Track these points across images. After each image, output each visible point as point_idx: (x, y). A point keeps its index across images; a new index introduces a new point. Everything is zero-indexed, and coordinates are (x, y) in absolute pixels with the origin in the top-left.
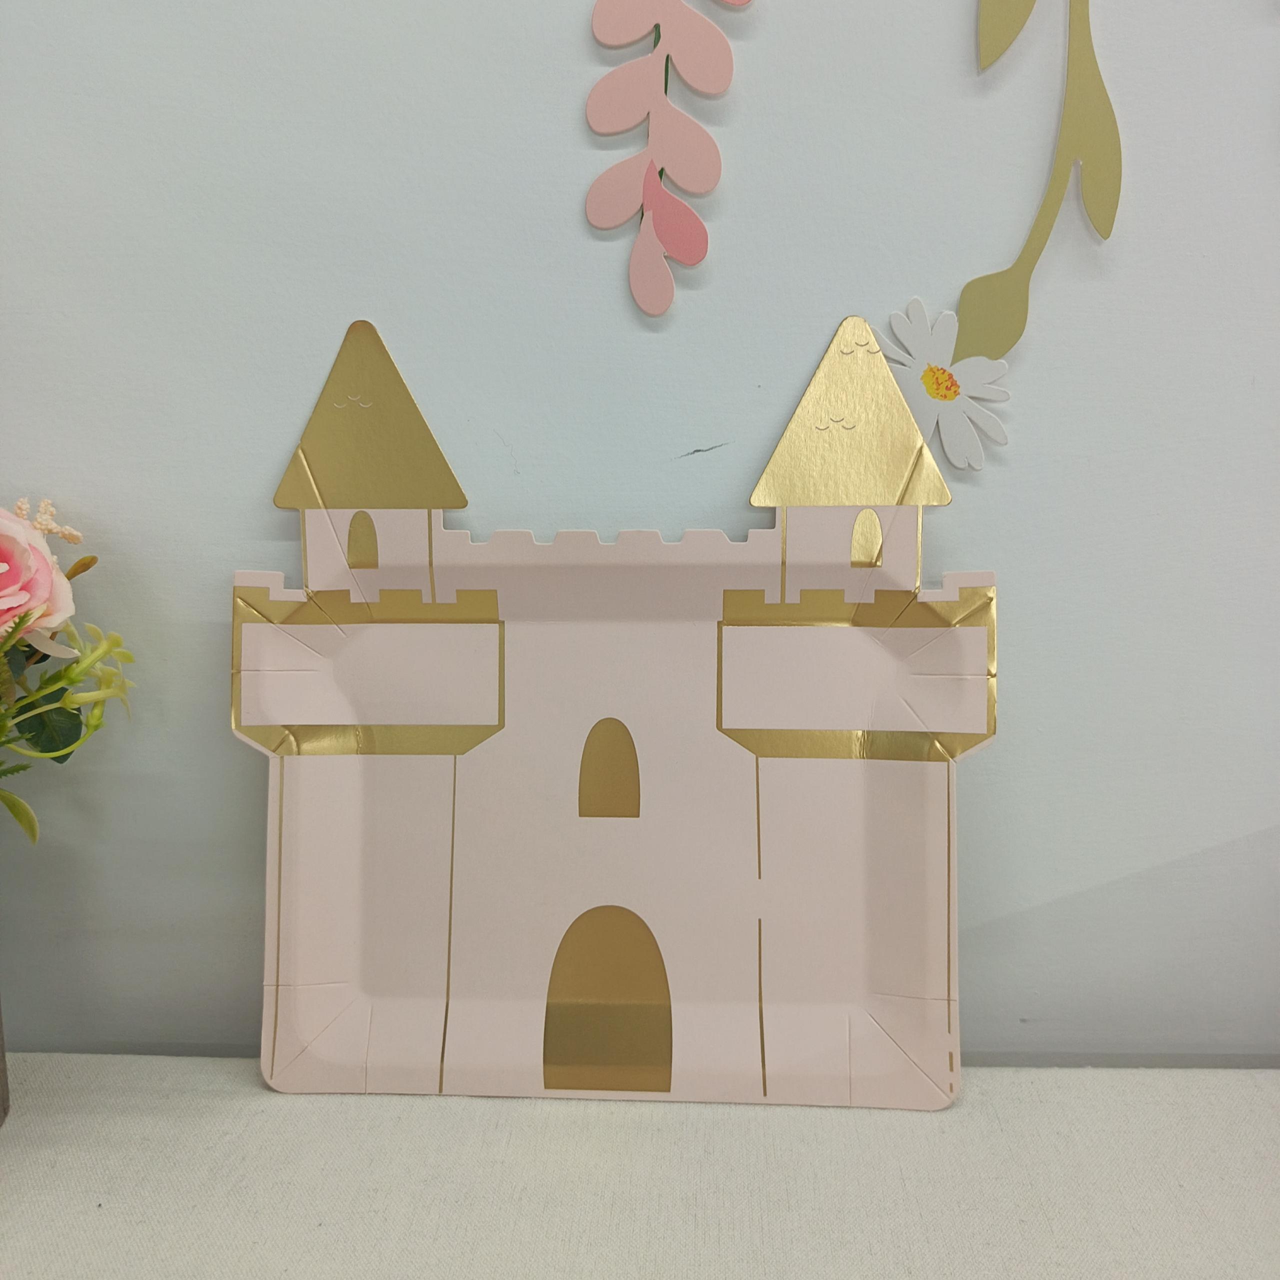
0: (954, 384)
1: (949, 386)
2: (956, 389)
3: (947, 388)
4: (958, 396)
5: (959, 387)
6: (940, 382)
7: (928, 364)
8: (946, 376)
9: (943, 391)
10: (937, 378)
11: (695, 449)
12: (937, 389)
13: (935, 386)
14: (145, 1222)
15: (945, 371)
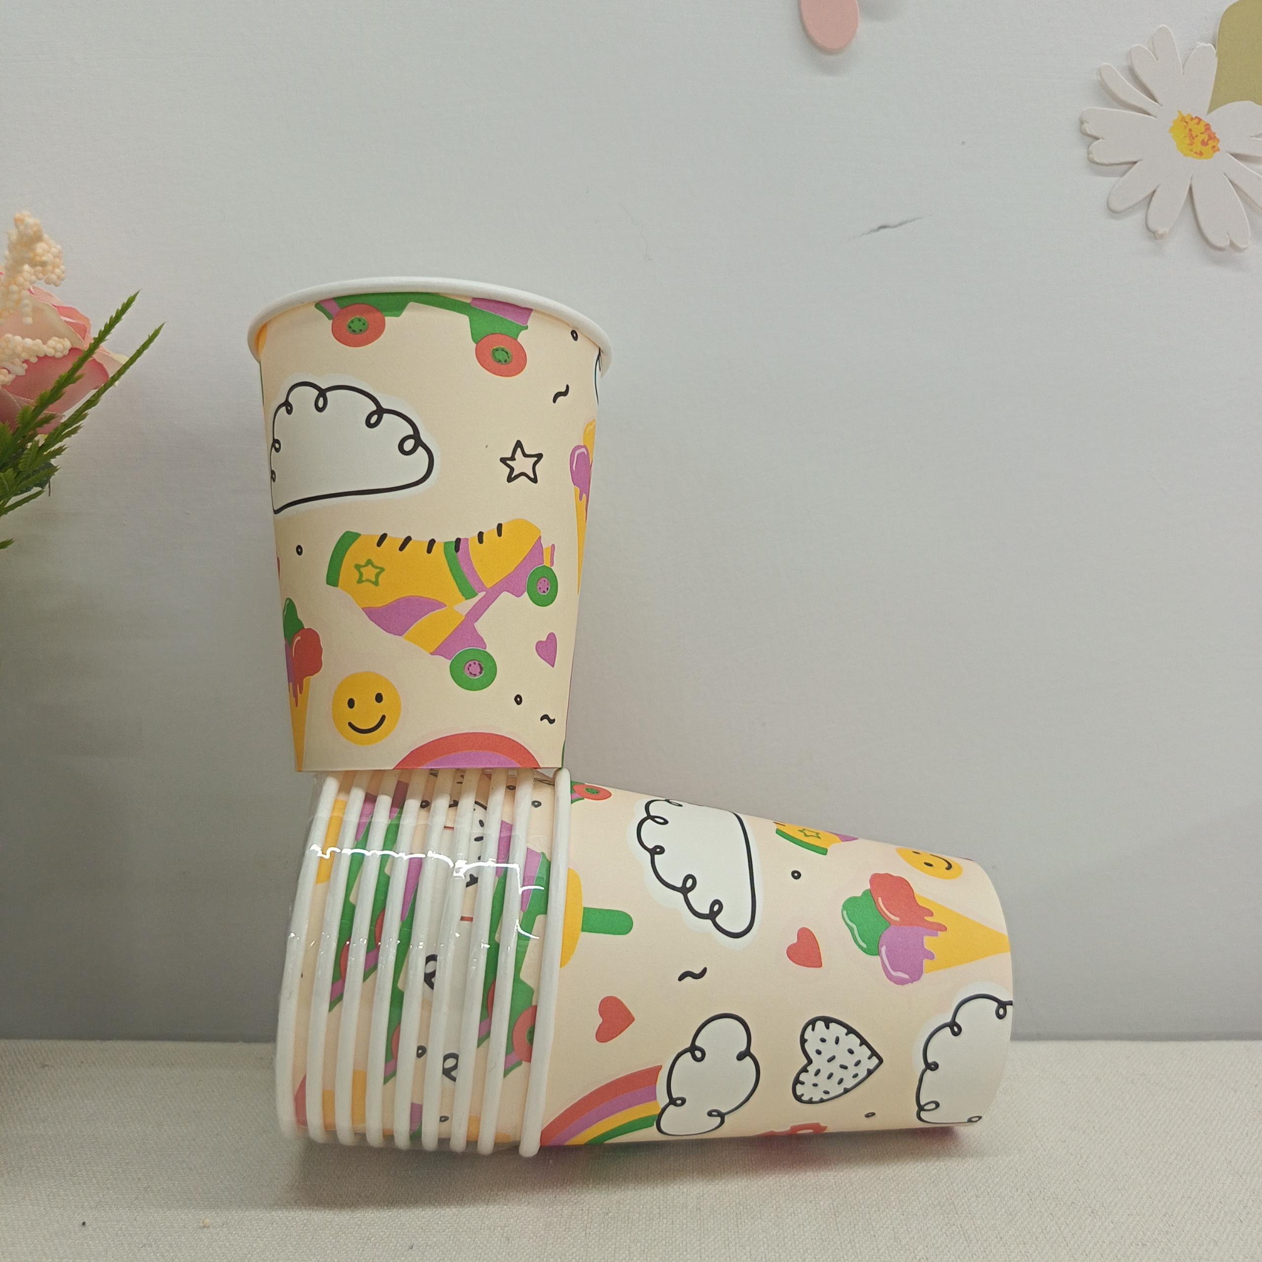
0: (1212, 137)
1: (1206, 141)
2: (1214, 144)
3: (1204, 143)
4: (1217, 152)
5: (1218, 140)
6: (1194, 136)
7: (1179, 112)
8: (1202, 128)
9: (1198, 147)
10: (1190, 130)
11: (880, 225)
12: (1191, 144)
13: (1188, 141)
14: (151, 1246)
15: (1200, 120)
